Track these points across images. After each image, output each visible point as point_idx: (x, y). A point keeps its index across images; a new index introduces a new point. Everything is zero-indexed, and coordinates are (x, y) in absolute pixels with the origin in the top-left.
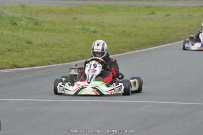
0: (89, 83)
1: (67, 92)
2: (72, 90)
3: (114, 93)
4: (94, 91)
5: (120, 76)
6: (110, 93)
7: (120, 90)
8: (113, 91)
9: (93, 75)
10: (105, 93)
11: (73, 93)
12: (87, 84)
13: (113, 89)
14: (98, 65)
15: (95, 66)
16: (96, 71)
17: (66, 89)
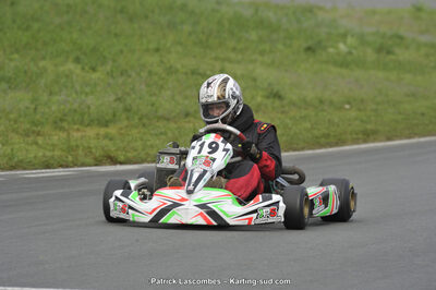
0: (190, 192)
1: (132, 216)
2: (145, 209)
3: (258, 222)
4: (201, 214)
5: (296, 177)
6: (246, 222)
7: (273, 213)
8: (255, 215)
9: (205, 172)
10: (231, 222)
11: (147, 219)
12: (185, 195)
13: (255, 211)
14: (222, 146)
15: (214, 148)
16: (214, 160)
17: (130, 207)
